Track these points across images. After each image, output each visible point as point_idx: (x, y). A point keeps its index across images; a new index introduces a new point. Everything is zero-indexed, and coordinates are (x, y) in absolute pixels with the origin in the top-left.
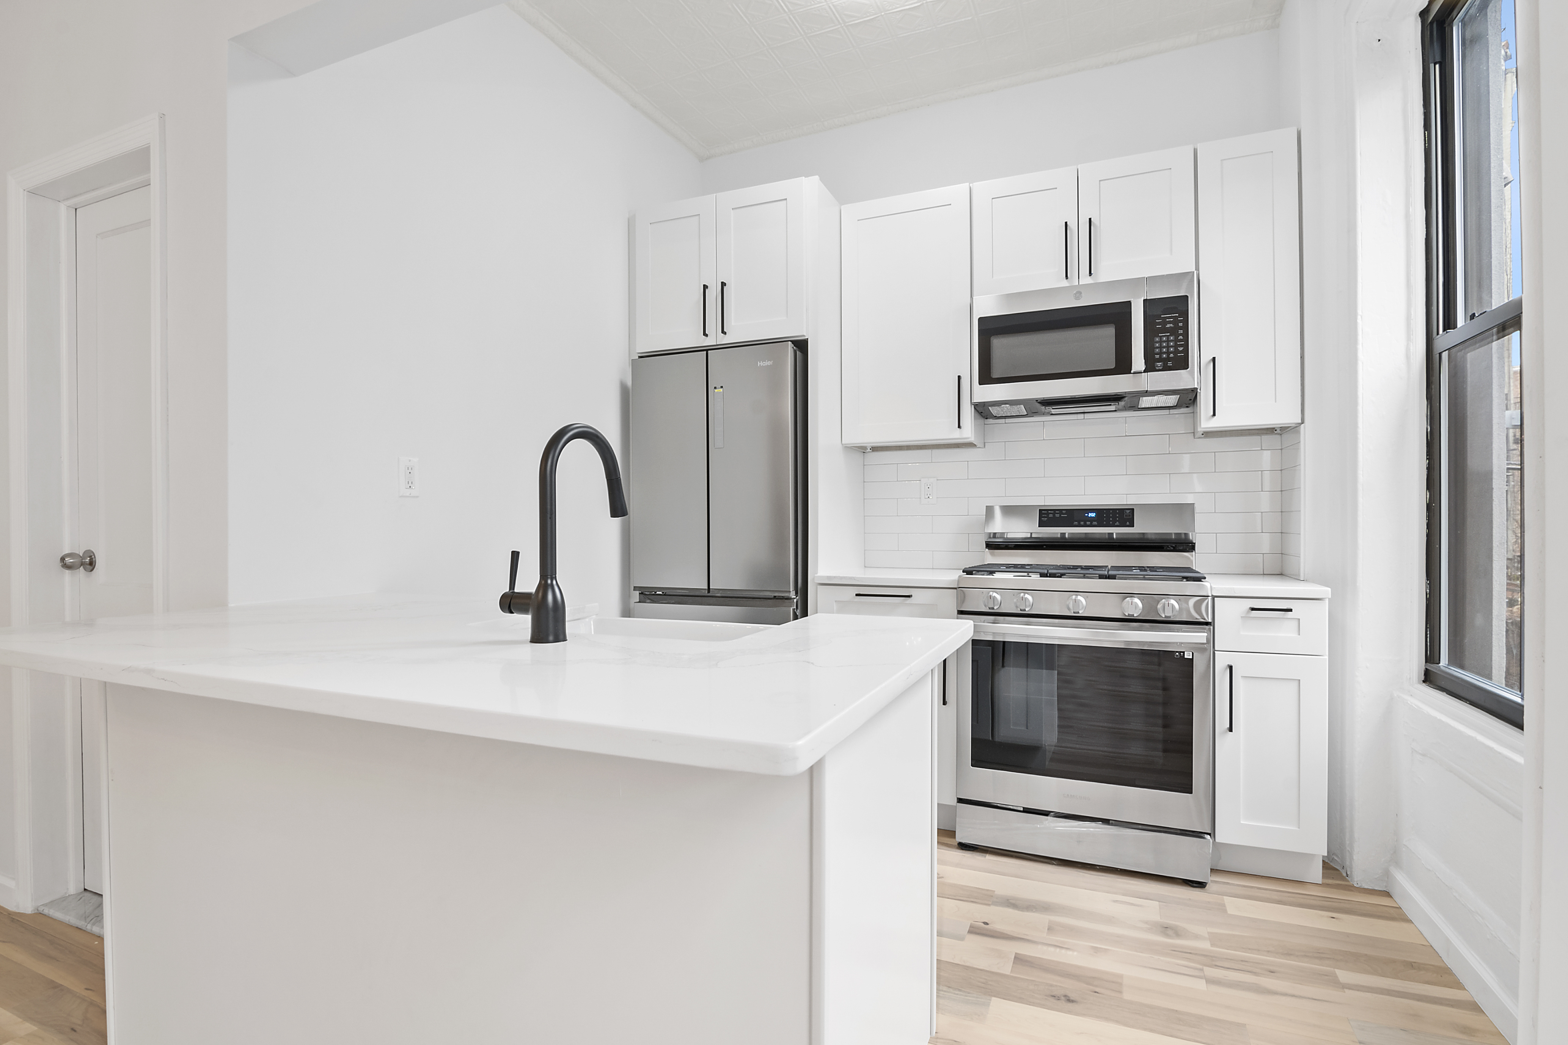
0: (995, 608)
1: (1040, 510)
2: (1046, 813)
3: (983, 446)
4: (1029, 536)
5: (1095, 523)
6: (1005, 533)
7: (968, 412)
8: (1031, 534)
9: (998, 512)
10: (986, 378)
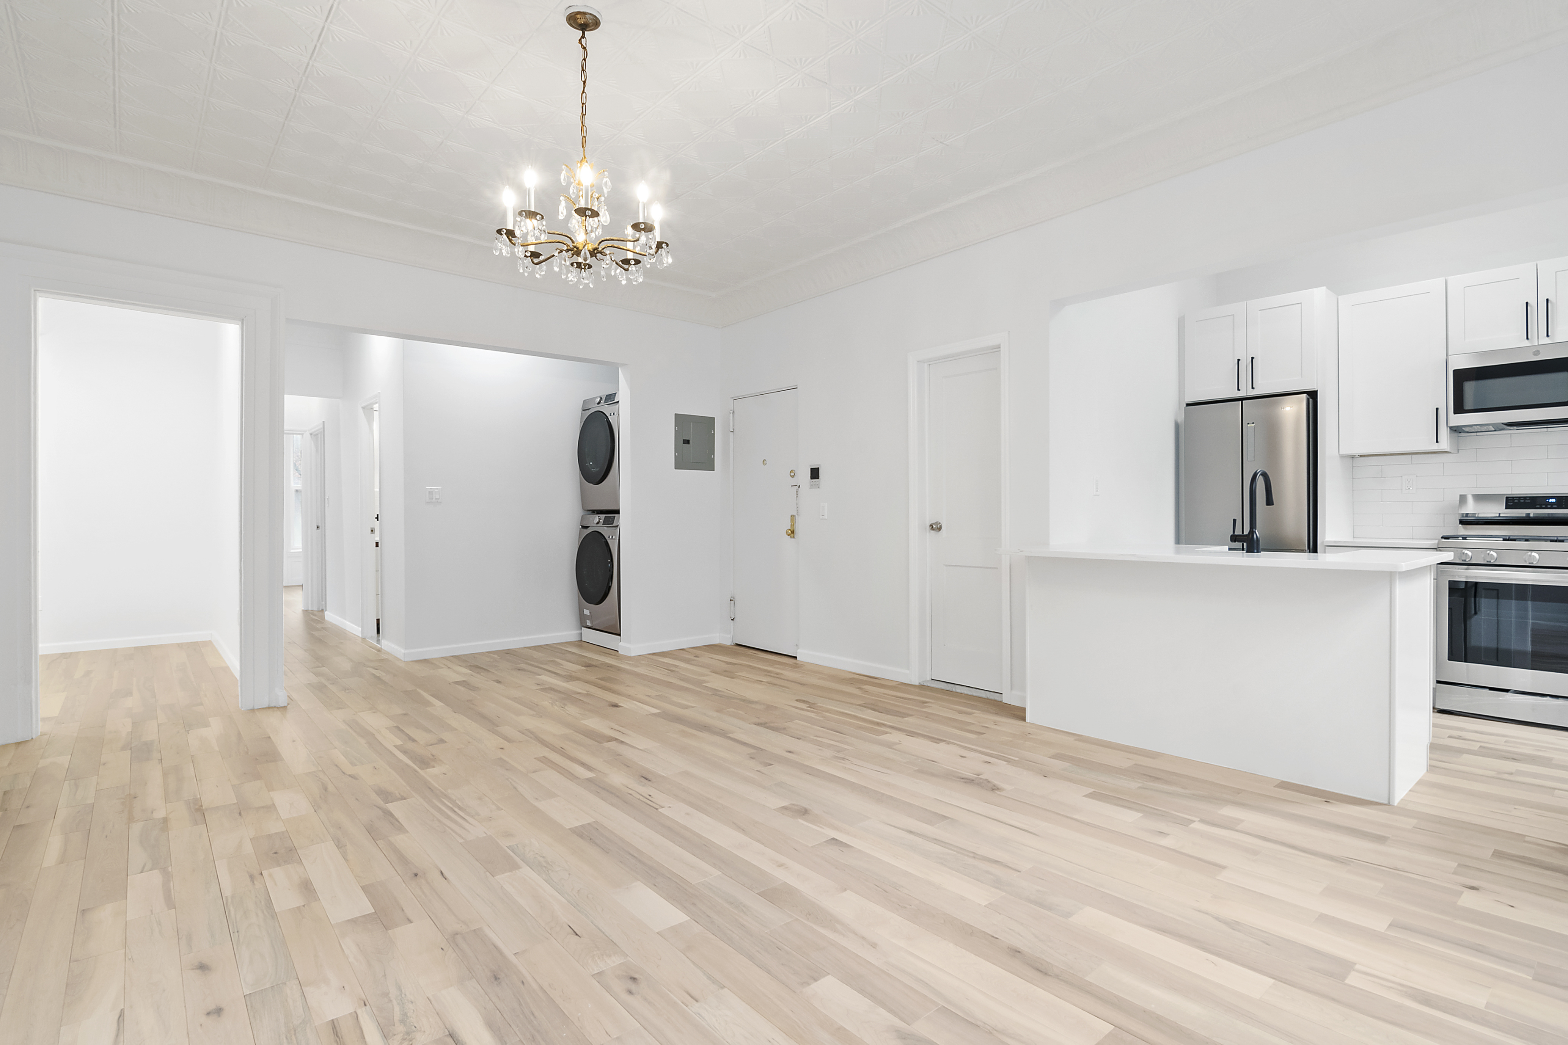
0: (1467, 560)
1: (1506, 497)
2: (1507, 691)
3: (1457, 452)
4: (1498, 515)
5: (1555, 506)
6: (1476, 513)
7: (1444, 432)
8: (1500, 514)
9: (1470, 499)
10: (1459, 408)
